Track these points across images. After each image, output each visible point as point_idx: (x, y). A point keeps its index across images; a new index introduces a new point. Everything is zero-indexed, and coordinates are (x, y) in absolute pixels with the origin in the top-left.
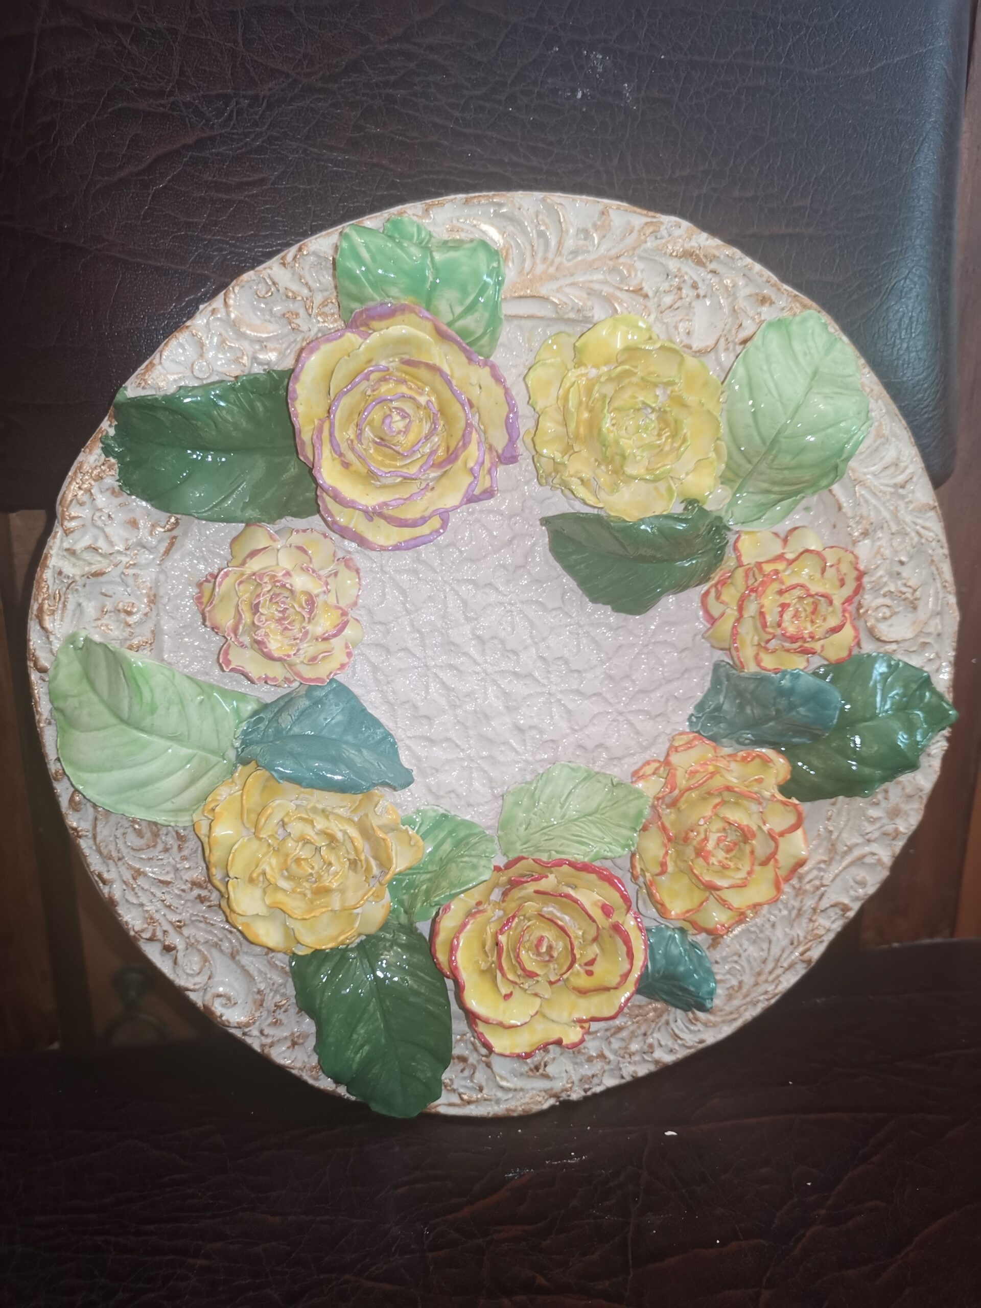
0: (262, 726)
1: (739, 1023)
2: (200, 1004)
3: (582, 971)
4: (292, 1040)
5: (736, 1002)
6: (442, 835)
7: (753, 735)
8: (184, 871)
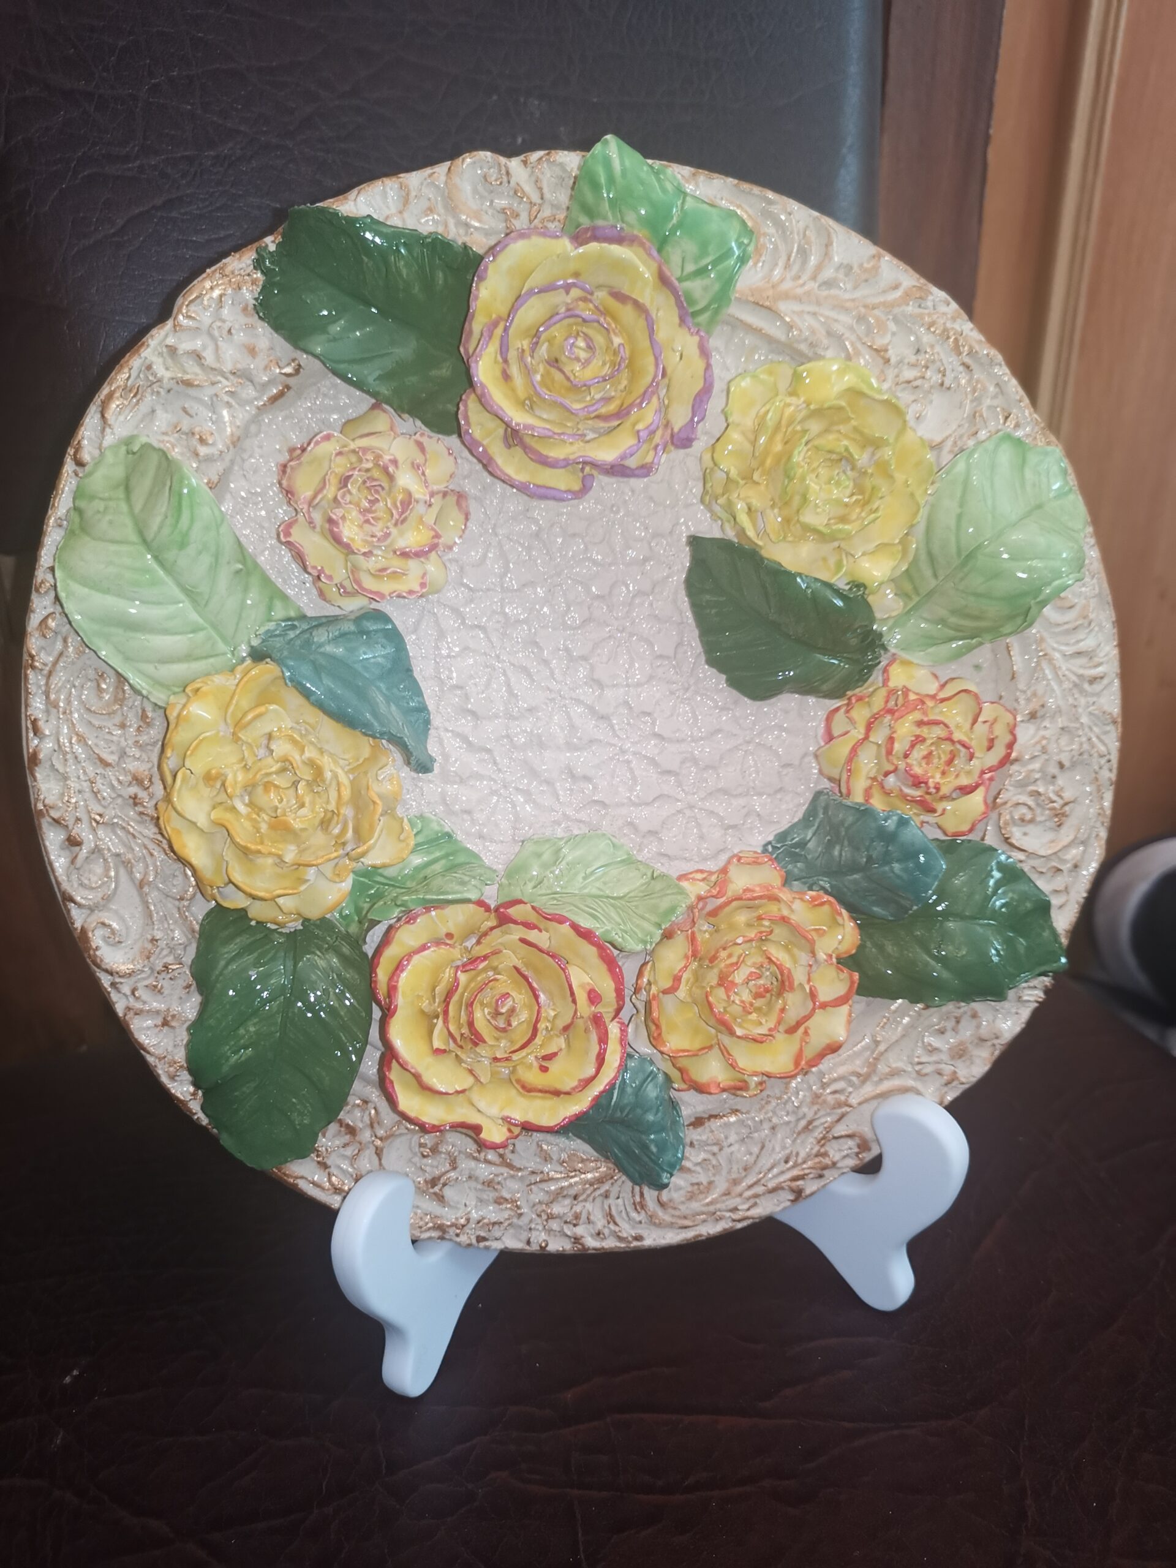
0: (292, 634)
1: (689, 1235)
2: (78, 925)
3: (536, 1064)
4: (164, 1019)
5: (695, 1206)
6: (438, 854)
7: (831, 887)
8: (131, 759)
